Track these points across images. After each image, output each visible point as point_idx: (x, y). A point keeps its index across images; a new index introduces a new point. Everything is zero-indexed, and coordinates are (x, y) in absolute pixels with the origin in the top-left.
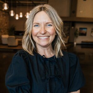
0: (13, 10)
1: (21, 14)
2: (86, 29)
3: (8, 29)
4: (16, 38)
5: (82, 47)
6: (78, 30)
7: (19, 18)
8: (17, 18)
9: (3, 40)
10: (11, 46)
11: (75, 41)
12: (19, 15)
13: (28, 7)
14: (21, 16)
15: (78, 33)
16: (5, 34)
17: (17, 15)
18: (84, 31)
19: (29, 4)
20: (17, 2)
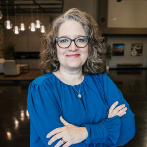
0: (9, 20)
1: (22, 25)
2: (123, 45)
3: (3, 50)
4: (16, 64)
5: (118, 73)
6: (112, 47)
7: (20, 32)
10: (9, 76)
11: (107, 64)
12: (19, 27)
13: (32, 14)
14: (23, 29)
15: (111, 52)
17: (16, 28)
18: (120, 48)
19: (33, 9)
20: (15, 7)
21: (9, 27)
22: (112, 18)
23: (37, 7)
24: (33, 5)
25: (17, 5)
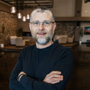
1: (28, 15)
3: (16, 31)
7: (27, 20)
8: (24, 20)
9: (11, 40)
12: (26, 17)
16: (13, 35)
17: (24, 17)
19: (35, 6)
20: (24, 5)
21: (20, 17)
22: (85, 11)
23: (37, 5)
24: (35, 3)
25: (25, 4)
